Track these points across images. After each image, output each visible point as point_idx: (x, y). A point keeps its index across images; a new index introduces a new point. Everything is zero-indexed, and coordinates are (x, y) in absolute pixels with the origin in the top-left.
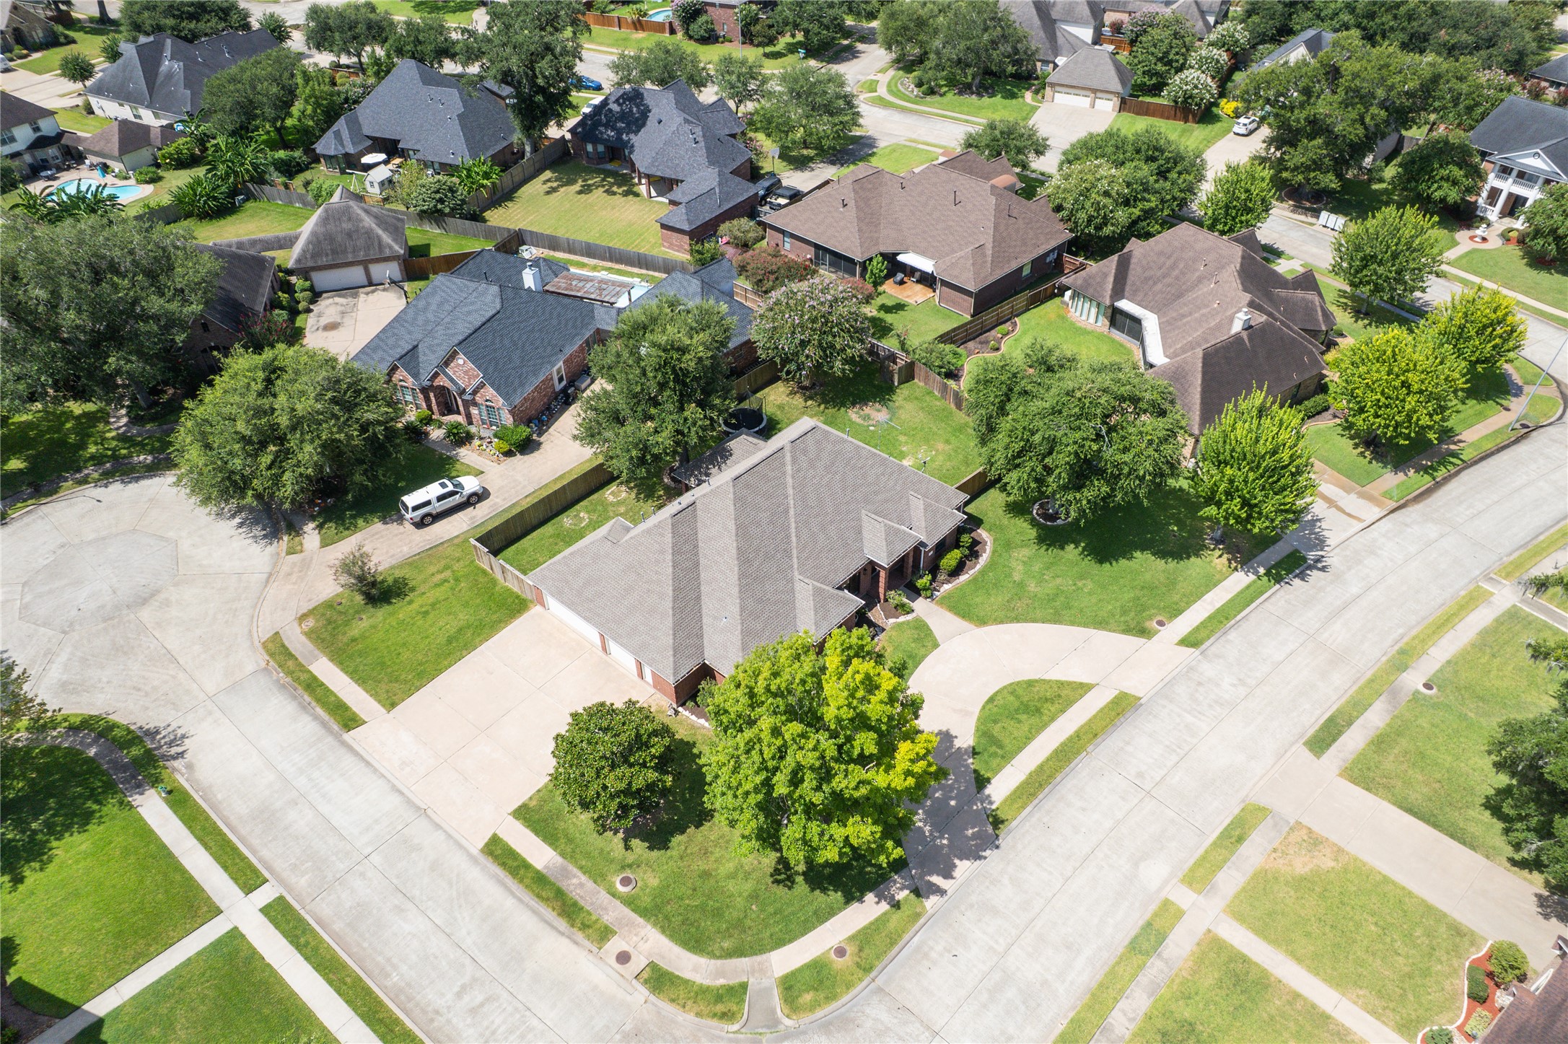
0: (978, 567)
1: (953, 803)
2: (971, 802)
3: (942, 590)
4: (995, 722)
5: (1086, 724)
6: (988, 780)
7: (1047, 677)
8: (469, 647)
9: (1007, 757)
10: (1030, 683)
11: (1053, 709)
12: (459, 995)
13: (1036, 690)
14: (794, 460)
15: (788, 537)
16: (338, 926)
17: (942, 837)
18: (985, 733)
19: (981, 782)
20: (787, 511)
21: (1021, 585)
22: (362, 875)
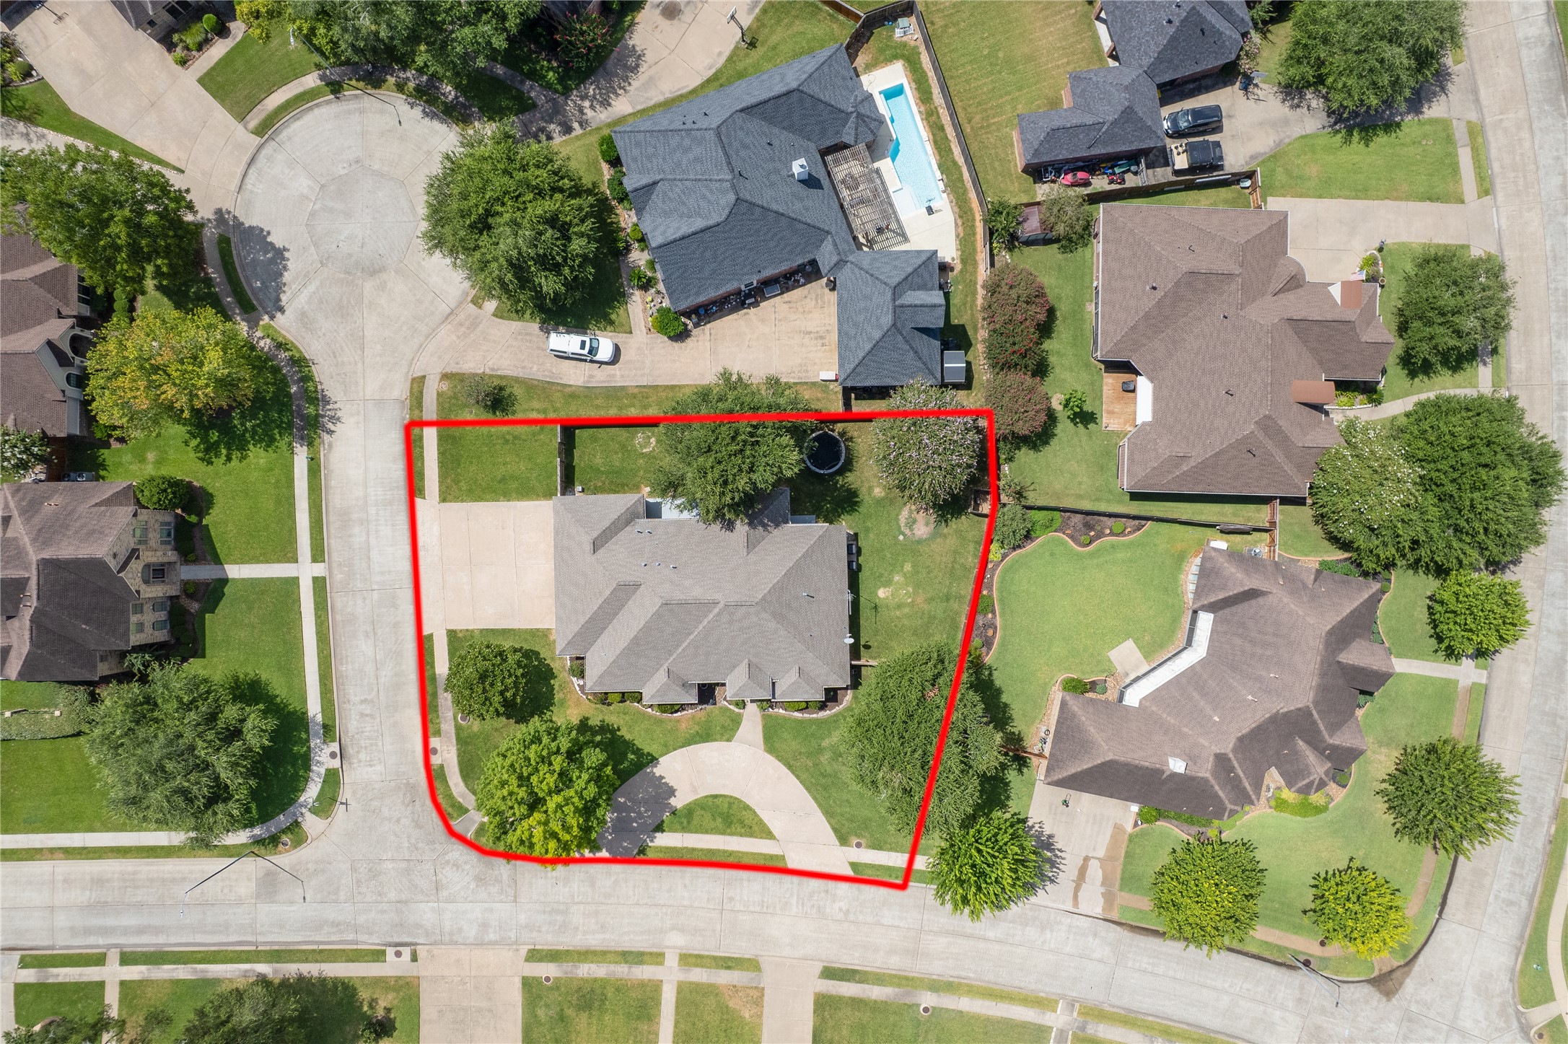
0: (815, 716)
1: (635, 825)
2: (642, 832)
3: (776, 710)
4: (703, 808)
5: (742, 853)
6: (663, 831)
7: (759, 812)
8: (506, 495)
9: (685, 830)
10: (747, 808)
11: (738, 830)
12: (363, 702)
13: (744, 813)
14: (719, 614)
15: (678, 646)
16: (338, 617)
17: (611, 834)
18: (690, 811)
19: (659, 828)
20: (690, 634)
21: (820, 750)
22: (364, 598)
